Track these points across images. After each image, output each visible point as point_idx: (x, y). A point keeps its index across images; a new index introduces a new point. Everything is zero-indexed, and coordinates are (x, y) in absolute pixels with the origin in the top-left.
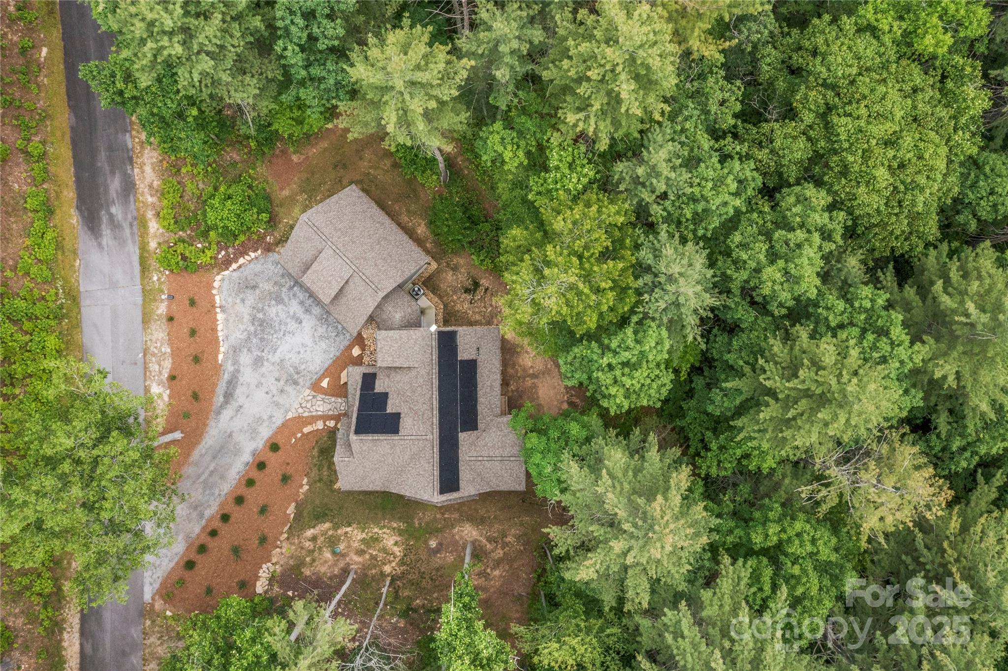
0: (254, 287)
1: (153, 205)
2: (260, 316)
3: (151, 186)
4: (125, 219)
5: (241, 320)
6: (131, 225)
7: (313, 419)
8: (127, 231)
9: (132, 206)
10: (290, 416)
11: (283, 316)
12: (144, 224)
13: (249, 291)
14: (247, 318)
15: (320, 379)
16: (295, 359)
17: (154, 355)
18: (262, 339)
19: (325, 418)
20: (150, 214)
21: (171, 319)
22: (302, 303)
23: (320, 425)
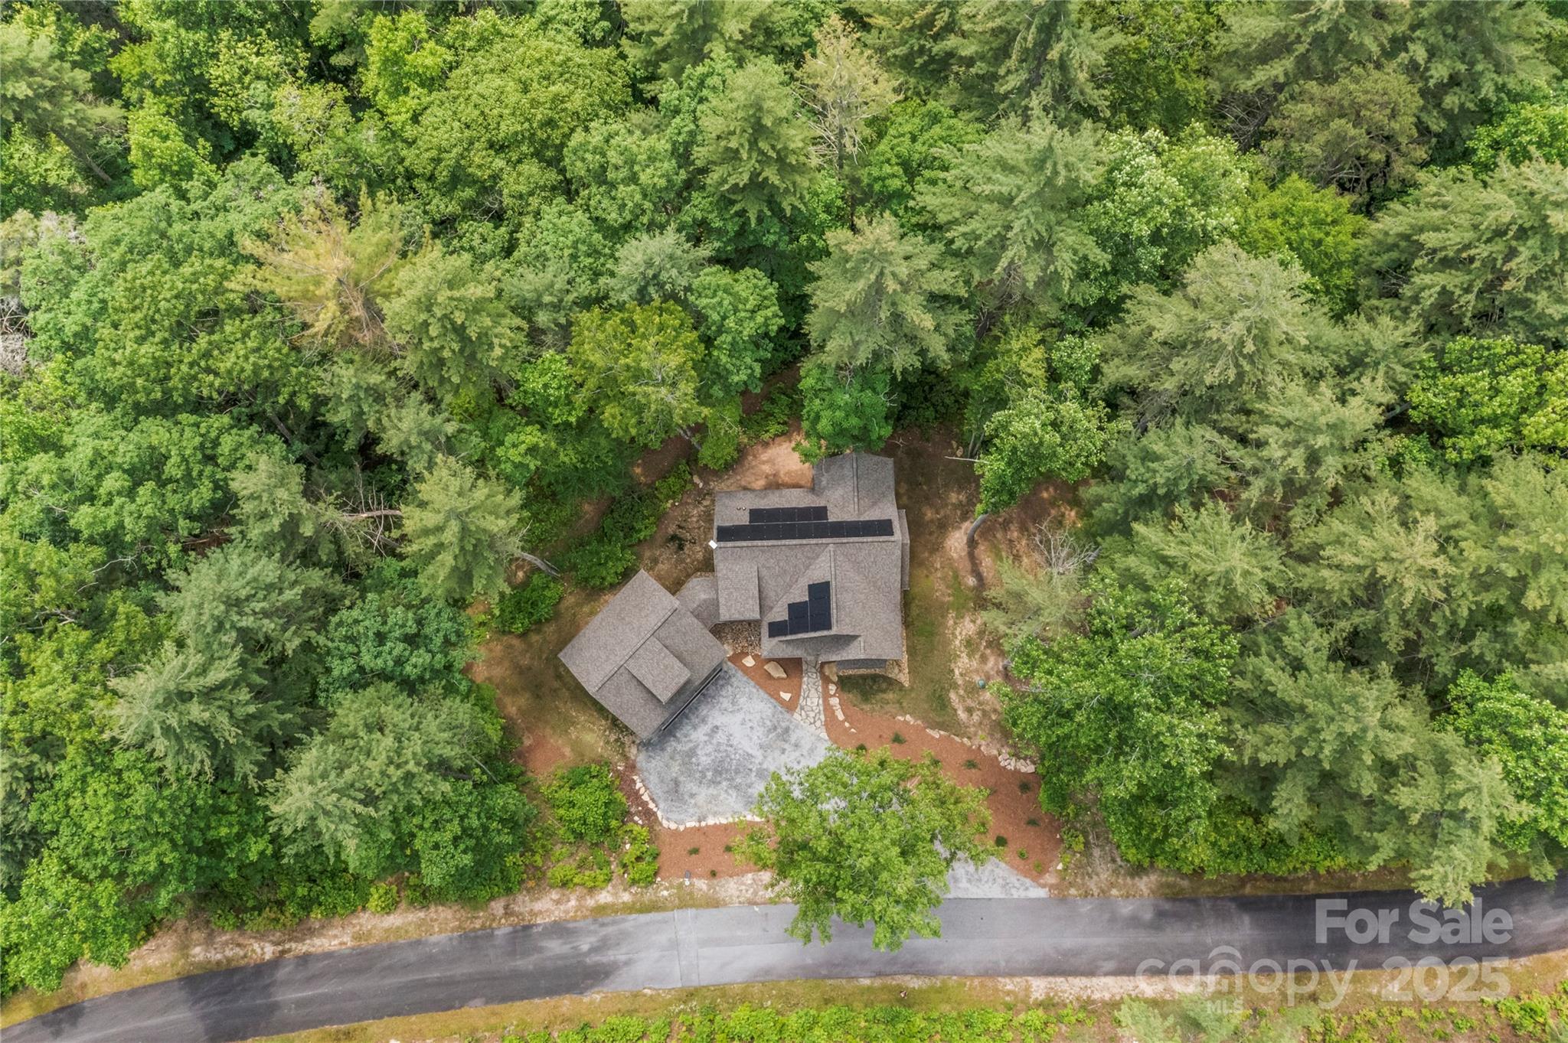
0: (677, 783)
1: (580, 898)
2: (709, 774)
3: (558, 902)
4: (595, 932)
5: (715, 797)
6: (603, 925)
7: (828, 709)
8: (610, 929)
9: (581, 924)
10: (824, 735)
11: (710, 748)
12: (601, 910)
13: (681, 789)
14: (712, 791)
15: (782, 702)
16: (759, 732)
17: (755, 893)
18: (737, 772)
19: (826, 696)
20: (590, 902)
21: (714, 874)
22: (695, 728)
23: (835, 701)
